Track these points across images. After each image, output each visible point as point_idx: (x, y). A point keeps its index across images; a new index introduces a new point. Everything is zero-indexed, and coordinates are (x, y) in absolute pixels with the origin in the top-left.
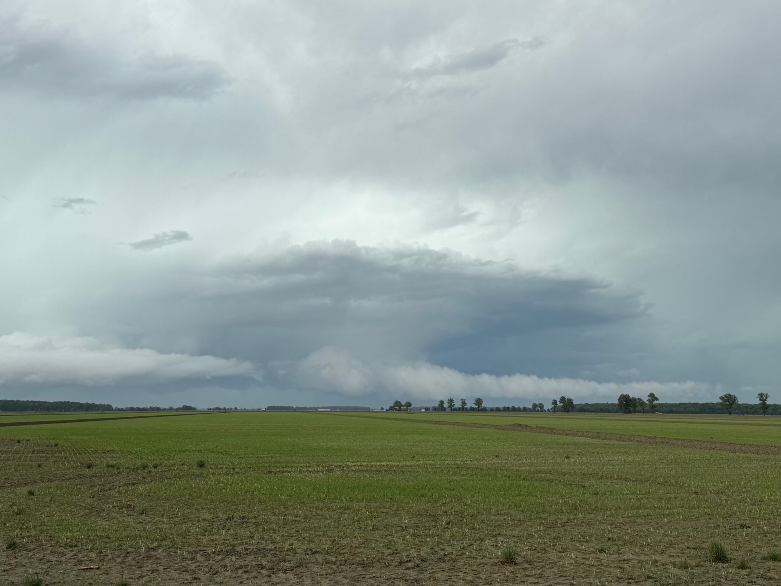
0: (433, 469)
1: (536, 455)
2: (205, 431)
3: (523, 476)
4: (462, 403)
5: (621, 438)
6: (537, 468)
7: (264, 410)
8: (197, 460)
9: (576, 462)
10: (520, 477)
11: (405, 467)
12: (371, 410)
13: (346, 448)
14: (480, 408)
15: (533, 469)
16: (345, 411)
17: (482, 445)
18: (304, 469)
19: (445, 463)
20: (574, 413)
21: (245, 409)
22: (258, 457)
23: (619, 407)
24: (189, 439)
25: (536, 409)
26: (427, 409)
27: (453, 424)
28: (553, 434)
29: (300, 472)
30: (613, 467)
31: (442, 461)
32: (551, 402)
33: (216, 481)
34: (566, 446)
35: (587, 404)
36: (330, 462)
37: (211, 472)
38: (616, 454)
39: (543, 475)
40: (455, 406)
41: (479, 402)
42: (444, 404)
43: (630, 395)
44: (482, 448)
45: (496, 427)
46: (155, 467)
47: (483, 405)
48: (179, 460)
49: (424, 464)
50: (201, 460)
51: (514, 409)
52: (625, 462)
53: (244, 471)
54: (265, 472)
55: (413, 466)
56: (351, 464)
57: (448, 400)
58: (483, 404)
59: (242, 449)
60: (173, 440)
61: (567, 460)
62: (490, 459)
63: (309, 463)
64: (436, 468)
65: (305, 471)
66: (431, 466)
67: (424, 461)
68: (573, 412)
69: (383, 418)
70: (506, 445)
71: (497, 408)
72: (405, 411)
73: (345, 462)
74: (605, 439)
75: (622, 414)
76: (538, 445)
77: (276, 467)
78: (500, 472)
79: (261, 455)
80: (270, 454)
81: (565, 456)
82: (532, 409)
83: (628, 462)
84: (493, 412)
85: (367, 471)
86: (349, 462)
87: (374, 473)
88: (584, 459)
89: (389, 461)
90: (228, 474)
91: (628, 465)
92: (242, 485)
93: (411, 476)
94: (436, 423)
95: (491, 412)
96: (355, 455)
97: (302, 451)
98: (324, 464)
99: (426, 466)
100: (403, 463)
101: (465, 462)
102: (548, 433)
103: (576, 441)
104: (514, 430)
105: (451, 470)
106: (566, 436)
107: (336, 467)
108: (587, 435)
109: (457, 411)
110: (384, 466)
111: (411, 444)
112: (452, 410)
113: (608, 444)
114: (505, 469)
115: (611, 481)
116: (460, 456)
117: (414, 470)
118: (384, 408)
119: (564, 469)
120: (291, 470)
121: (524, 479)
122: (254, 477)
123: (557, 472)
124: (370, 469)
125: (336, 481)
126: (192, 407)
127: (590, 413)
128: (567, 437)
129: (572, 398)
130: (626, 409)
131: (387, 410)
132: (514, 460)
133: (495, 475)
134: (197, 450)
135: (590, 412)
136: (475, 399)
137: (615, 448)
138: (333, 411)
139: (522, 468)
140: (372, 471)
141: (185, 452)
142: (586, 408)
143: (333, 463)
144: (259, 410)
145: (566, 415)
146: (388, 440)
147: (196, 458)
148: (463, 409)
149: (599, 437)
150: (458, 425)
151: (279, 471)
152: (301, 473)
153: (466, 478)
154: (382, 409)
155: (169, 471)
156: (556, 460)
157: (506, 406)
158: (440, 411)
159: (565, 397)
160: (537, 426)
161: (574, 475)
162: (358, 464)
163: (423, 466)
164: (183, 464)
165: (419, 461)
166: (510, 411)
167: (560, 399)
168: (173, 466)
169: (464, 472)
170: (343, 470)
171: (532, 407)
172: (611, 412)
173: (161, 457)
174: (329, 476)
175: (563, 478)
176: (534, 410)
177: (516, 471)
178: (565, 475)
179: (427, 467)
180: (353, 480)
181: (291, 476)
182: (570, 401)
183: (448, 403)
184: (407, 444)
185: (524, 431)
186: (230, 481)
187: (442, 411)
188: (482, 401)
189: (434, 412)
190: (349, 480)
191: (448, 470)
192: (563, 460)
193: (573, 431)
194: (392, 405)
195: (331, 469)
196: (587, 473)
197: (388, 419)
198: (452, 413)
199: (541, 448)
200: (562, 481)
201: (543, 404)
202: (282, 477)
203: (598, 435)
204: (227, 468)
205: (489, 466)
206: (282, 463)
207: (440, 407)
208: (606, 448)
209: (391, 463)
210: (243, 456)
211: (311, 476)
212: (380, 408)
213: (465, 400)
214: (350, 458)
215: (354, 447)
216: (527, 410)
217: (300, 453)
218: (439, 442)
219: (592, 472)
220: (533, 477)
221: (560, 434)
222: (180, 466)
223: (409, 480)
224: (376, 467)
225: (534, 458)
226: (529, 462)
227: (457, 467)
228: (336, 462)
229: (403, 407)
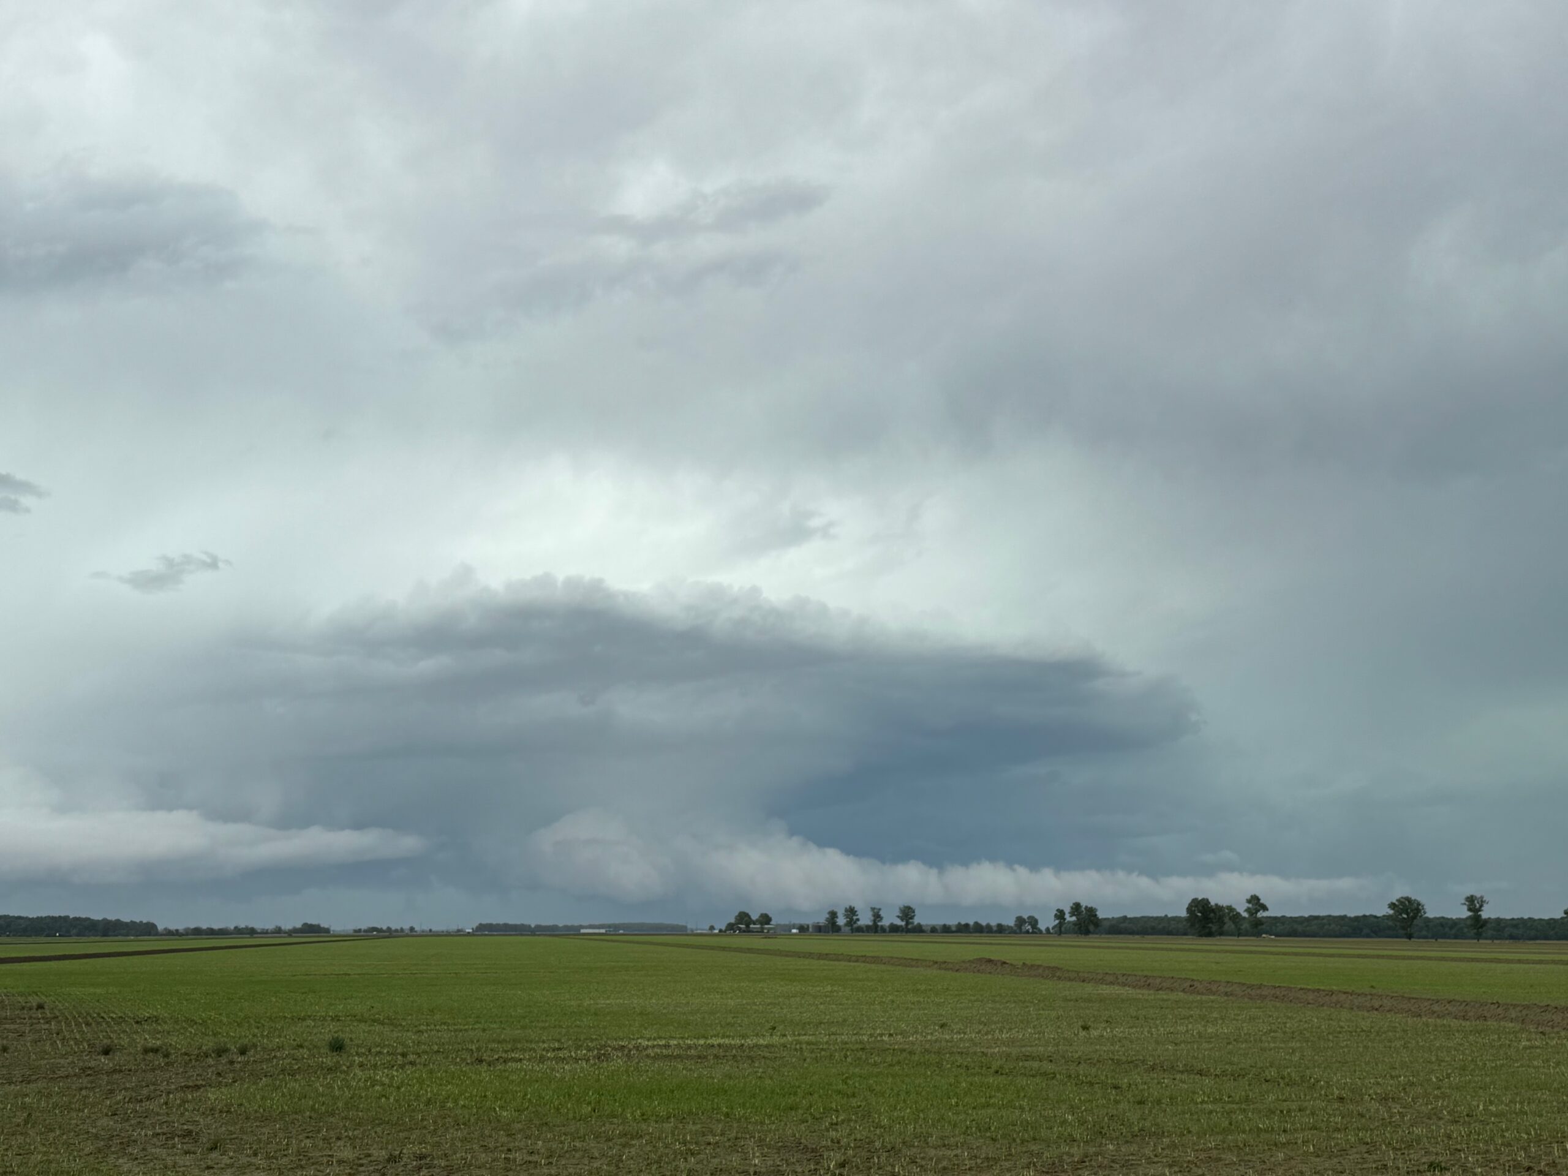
0: (812, 1052)
1: (1022, 1022)
2: (347, 977)
3: (995, 1066)
4: (874, 916)
5: (1192, 988)
6: (1023, 1050)
7: (469, 933)
8: (328, 1037)
9: (1102, 1036)
10: (988, 1068)
11: (755, 1049)
12: (689, 932)
13: (637, 1010)
14: (910, 926)
15: (1015, 1051)
16: (636, 933)
17: (913, 1003)
18: (549, 1055)
19: (836, 1040)
20: (1098, 936)
21: (430, 930)
22: (456, 1031)
23: (1189, 924)
24: (315, 992)
25: (1023, 927)
26: (803, 929)
27: (853, 958)
28: (1055, 978)
29: (542, 1060)
30: (1176, 1048)
31: (832, 1037)
32: (1054, 914)
33: (367, 1081)
34: (1082, 1004)
35: (1125, 918)
36: (602, 1039)
37: (357, 1062)
38: (1182, 1021)
39: (1036, 1064)
40: (859, 923)
41: (907, 913)
42: (837, 917)
43: (1210, 900)
44: (912, 1009)
45: (942, 965)
46: (243, 1052)
47: (916, 921)
48: (293, 1038)
49: (794, 1043)
50: (337, 1038)
51: (979, 929)
52: (1200, 1037)
53: (426, 1060)
54: (469, 1061)
55: (773, 1046)
56: (646, 1043)
57: (846, 910)
58: (915, 918)
59: (423, 1014)
60: (281, 995)
61: (1084, 1033)
62: (929, 1032)
63: (559, 1041)
64: (819, 1050)
65: (551, 1059)
66: (808, 1047)
67: (794, 1035)
68: (1097, 934)
69: (712, 948)
70: (961, 1003)
71: (945, 926)
72: (757, 932)
73: (633, 1039)
74: (1161, 989)
75: (1195, 937)
76: (1025, 1001)
77: (492, 1050)
78: (949, 1058)
79: (462, 1027)
80: (480, 1023)
81: (1080, 1024)
82: (1015, 928)
83: (1207, 1036)
84: (937, 934)
85: (679, 1056)
86: (642, 1037)
87: (692, 1062)
89: (723, 1037)
90: (393, 1067)
91: (1206, 1042)
92: (421, 1089)
93: (768, 1067)
94: (821, 956)
95: (933, 934)
96: (655, 1024)
97: (547, 1016)
98: (590, 1044)
99: (798, 1047)
100: (752, 1040)
101: (879, 1038)
102: (1047, 978)
103: (1102, 994)
104: (978, 971)
105: (849, 1054)
106: (1082, 984)
107: (616, 1050)
108: (1124, 981)
109: (863, 932)
110: (713, 1046)
111: (769, 1001)
112: (852, 931)
113: (1167, 1000)
114: (959, 1053)
115: (1172, 1077)
116: (868, 1025)
117: (775, 1055)
118: (716, 927)
119: (1077, 1052)
120: (522, 1056)
121: (997, 1072)
122: (446, 1072)
123: (1064, 1057)
124: (685, 1053)
125: (615, 1078)
126: (322, 926)
127: (1131, 937)
128: (1085, 985)
129: (1094, 906)
130: (1204, 927)
131: (721, 931)
132: (977, 1033)
133: (939, 1065)
134: (329, 1016)
135: (1130, 933)
136: (900, 909)
137: (1179, 1008)
138: (612, 933)
139: (992, 1050)
140: (689, 1057)
141: (304, 1019)
142: (1122, 925)
143: (609, 1042)
144: (459, 933)
145: (1083, 941)
146: (722, 993)
147: (329, 1031)
148: (875, 928)
149: (1149, 985)
150: (864, 962)
151: (497, 1060)
152: (543, 1063)
153: (879, 1070)
154: (712, 928)
155: (269, 1060)
156: (1062, 1033)
157: (963, 923)
158: (828, 932)
159: (1082, 904)
160: (1024, 963)
161: (1098, 1063)
162: (661, 1043)
163: (793, 1047)
164: (301, 1046)
165: (785, 1035)
166: (970, 932)
167: (1072, 908)
168: (279, 1050)
169: (876, 1058)
170: (629, 1056)
171: (1016, 925)
172: (1173, 935)
173: (256, 1031)
174: (599, 1068)
175: (1076, 1070)
176: (1018, 931)
177: (982, 1057)
178: (1079, 1063)
179: (801, 1048)
180: (650, 1075)
181: (521, 1070)
182: (1091, 911)
183: (845, 915)
184: (760, 1000)
185: (998, 973)
186: (397, 1081)
187: (833, 932)
188: (914, 912)
189: (817, 935)
190: (642, 1076)
191: (842, 1054)
192: (1076, 1032)
193: (1097, 974)
194: (733, 921)
195: (604, 1054)
196: (1124, 1059)
197: (724, 949)
198: (855, 936)
199: (1031, 1009)
200: (1073, 1076)
201: (1037, 917)
202: (505, 1071)
203: (1146, 982)
204: (392, 1054)
205: (927, 1046)
206: (505, 1041)
207: (830, 925)
208: (1163, 1009)
209: (727, 1041)
210: (425, 1028)
211: (564, 1068)
212: (708, 927)
213: (880, 909)
214: (644, 1031)
215: (652, 1007)
216: (1005, 930)
217: (542, 1021)
218: (826, 996)
219: (1134, 1058)
220: (1015, 1068)
221: (1070, 980)
222: (293, 1049)
223: (763, 1075)
224: (697, 1048)
225: (1017, 1030)
226: (1007, 1038)
227: (861, 1049)
228: (616, 1040)
229: (754, 924)
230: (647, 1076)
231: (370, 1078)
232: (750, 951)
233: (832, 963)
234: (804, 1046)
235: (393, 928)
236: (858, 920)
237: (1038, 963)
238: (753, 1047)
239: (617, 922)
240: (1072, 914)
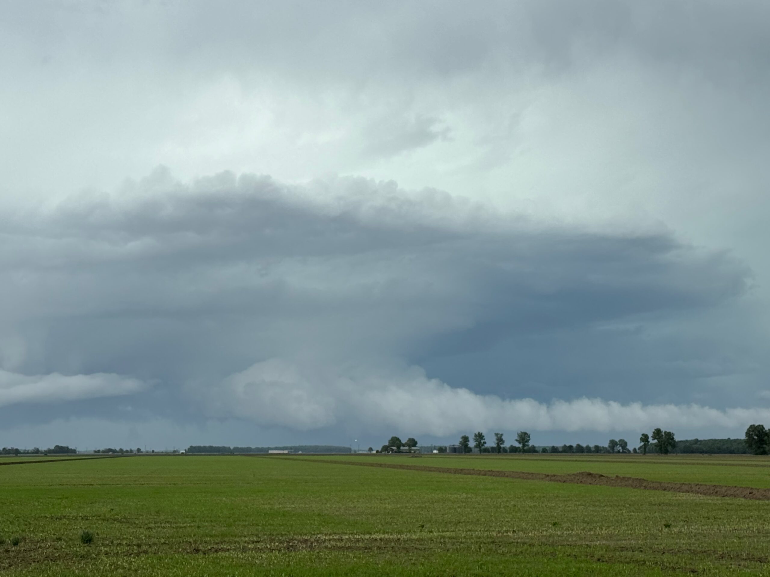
0: (453, 544)
1: (617, 521)
2: (91, 487)
3: (597, 555)
4: (497, 440)
5: (751, 494)
6: (619, 543)
7: (183, 453)
8: (80, 532)
9: (681, 532)
10: (592, 557)
11: (409, 542)
12: (353, 452)
13: (315, 512)
14: (526, 448)
15: (612, 544)
16: (312, 453)
17: (531, 507)
18: (250, 546)
19: (472, 535)
20: (674, 455)
21: (153, 451)
22: (177, 528)
23: (748, 445)
24: (67, 498)
25: (615, 448)
26: (442, 450)
27: (482, 473)
28: (642, 488)
29: (244, 550)
30: (740, 541)
31: (469, 533)
32: (640, 438)
33: (112, 565)
34: (664, 508)
35: (697, 441)
36: (290, 534)
37: (103, 551)
38: (744, 520)
39: (630, 554)
40: (486, 445)
41: (524, 437)
42: (468, 441)
43: (764, 426)
44: (530, 511)
45: (552, 478)
46: (16, 543)
47: (531, 443)
48: (53, 533)
49: (439, 537)
50: (87, 533)
51: (580, 450)
52: (759, 533)
53: (155, 550)
54: (188, 551)
55: (422, 540)
56: (324, 537)
57: (476, 435)
58: (530, 441)
59: (151, 514)
60: (41, 501)
61: (667, 529)
62: (544, 529)
63: (257, 536)
64: (459, 543)
65: (252, 550)
66: (450, 541)
67: (439, 531)
68: (674, 453)
69: (372, 465)
70: (569, 507)
71: (553, 447)
72: (406, 452)
73: (314, 534)
74: (726, 496)
75: (752, 455)
76: (619, 506)
77: (205, 542)
78: (561, 549)
79: (181, 525)
80: (195, 522)
81: (663, 523)
82: (609, 449)
83: (764, 532)
84: (547, 454)
85: (349, 548)
86: (320, 533)
87: (361, 552)
88: (693, 528)
89: (384, 533)
90: (131, 555)
91: (763, 537)
92: (153, 571)
93: (419, 556)
94: (456, 471)
95: (544, 454)
96: (330, 523)
97: (247, 516)
98: (281, 538)
99: (442, 541)
100: (406, 535)
101: (505, 534)
102: (635, 487)
103: (680, 500)
104: (581, 482)
105: (482, 546)
106: (663, 492)
107: (301, 542)
108: (697, 489)
109: (489, 452)
110: (376, 540)
111: (418, 505)
112: (481, 451)
113: (731, 504)
114: (568, 545)
115: (737, 563)
116: (496, 523)
117: (425, 547)
118: (373, 449)
119: (661, 544)
120: (229, 547)
121: (599, 560)
122: (172, 559)
123: (651, 548)
124: (354, 545)
125: (302, 564)
126: (70, 448)
127: (701, 455)
128: (666, 492)
129: (672, 431)
130: (759, 448)
131: (377, 451)
132: (582, 530)
133: (553, 554)
134: (80, 516)
135: (701, 453)
136: (518, 434)
137: (742, 510)
138: (292, 453)
139: (595, 543)
140: (358, 549)
141: (60, 519)
142: (695, 446)
143: (295, 537)
144: (175, 453)
145: (663, 458)
146: (381, 500)
147: (79, 529)
148: (498, 450)
149: (716, 493)
150: (491, 475)
151: (210, 550)
152: (245, 552)
153: (506, 558)
154: (371, 449)
155: (36, 550)
156: (649, 530)
157: (568, 445)
158: (462, 453)
159: (662, 430)
160: (617, 476)
161: (679, 553)
162: (335, 538)
163: (438, 540)
164: (59, 539)
165: (431, 532)
166: (573, 452)
167: (654, 433)
168: (43, 542)
169: (504, 549)
170: (311, 547)
171: (609, 446)
172: (735, 453)
173: (25, 527)
174: (289, 556)
175: (661, 558)
176: (611, 451)
177: (587, 548)
178: (664, 553)
179: (445, 541)
180: (328, 562)
181: (229, 558)
182: (670, 436)
183: (475, 439)
184: (411, 505)
185: (597, 484)
186: (134, 566)
187: (465, 452)
188: (529, 437)
189: (452, 455)
190: (322, 562)
191: (477, 546)
192: (660, 529)
193: (676, 484)
194: (387, 444)
195: (292, 546)
196: (698, 549)
197: (380, 465)
198: (482, 455)
199: (624, 511)
200: (659, 563)
201: (626, 440)
202: (216, 558)
203: (714, 490)
204: (129, 545)
205: (543, 540)
206: (215, 536)
207: (463, 447)
208: (729, 511)
209: (386, 536)
210: (153, 525)
211: (262, 556)
212: (367, 449)
213: (502, 435)
214: (322, 529)
215: (327, 510)
216: (601, 450)
217: (243, 520)
218: (463, 502)
219: (707, 549)
220: (612, 557)
221: (655, 489)
222: (54, 541)
223: (416, 562)
224: (363, 541)
225: (613, 527)
226: (606, 534)
227: (492, 542)
228: (301, 535)
229: (404, 446)
230: (326, 562)
231: (114, 563)
232: (402, 467)
233: (466, 476)
234: (447, 540)
235: (124, 450)
236: (485, 443)
237: (628, 476)
238: (407, 540)
239: (297, 445)
240: (654, 438)
